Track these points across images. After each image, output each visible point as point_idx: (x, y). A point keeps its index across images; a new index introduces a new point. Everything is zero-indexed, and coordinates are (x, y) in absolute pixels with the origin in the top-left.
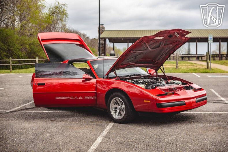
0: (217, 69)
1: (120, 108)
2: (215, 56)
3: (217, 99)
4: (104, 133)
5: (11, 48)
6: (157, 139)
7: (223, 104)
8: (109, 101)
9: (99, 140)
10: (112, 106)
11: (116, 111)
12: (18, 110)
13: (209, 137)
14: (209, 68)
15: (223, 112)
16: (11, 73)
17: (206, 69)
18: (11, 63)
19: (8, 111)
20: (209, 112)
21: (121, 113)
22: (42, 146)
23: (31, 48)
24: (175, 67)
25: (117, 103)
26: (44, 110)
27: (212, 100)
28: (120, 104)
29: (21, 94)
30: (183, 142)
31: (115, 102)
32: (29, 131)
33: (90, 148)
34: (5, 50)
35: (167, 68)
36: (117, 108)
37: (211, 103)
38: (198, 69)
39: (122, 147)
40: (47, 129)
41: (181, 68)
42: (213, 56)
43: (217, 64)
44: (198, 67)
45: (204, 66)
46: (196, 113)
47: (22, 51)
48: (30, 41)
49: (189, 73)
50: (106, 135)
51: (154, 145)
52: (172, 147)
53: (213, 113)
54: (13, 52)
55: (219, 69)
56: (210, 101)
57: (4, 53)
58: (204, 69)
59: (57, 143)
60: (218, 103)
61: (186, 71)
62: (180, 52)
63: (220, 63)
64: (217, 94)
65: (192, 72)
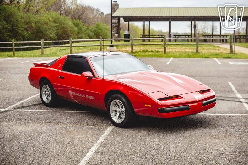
0: (242, 53)
1: (120, 111)
2: (242, 37)
3: (232, 96)
4: (101, 140)
5: (15, 27)
6: (155, 149)
7: (237, 103)
8: (108, 102)
9: (94, 149)
10: (112, 108)
11: (116, 113)
12: (15, 109)
13: (212, 147)
14: (233, 52)
15: (235, 113)
16: (13, 57)
17: (229, 53)
18: (14, 45)
19: (3, 110)
20: (219, 113)
21: (121, 116)
22: (32, 156)
23: (38, 27)
24: (195, 51)
25: (116, 105)
26: (41, 109)
27: (226, 97)
28: (121, 107)
29: (21, 87)
30: (183, 153)
31: (115, 105)
32: (22, 136)
33: (82, 159)
34: (8, 30)
35: (186, 52)
36: (117, 111)
37: (225, 101)
38: (220, 54)
39: (116, 158)
40: (41, 133)
41: (201, 52)
42: (240, 37)
43: (242, 47)
44: (220, 51)
45: (228, 50)
46: (205, 114)
47: (27, 30)
48: (36, 19)
49: (209, 58)
50: (103, 143)
51: (151, 156)
52: (169, 159)
53: (223, 114)
54: (17, 32)
55: (244, 54)
56: (224, 99)
57: (8, 33)
58: (226, 54)
59: (48, 153)
60: (232, 101)
61: (206, 55)
62: (205, 29)
63: (247, 46)
64: (234, 89)
65: (213, 58)
